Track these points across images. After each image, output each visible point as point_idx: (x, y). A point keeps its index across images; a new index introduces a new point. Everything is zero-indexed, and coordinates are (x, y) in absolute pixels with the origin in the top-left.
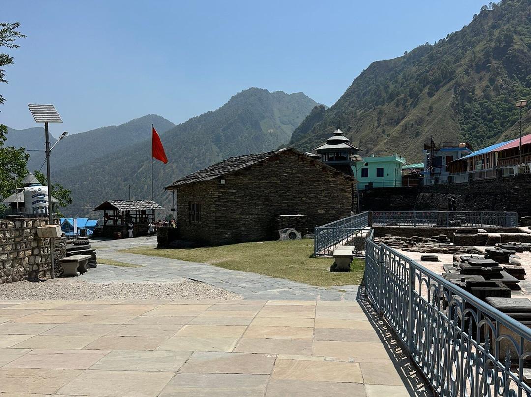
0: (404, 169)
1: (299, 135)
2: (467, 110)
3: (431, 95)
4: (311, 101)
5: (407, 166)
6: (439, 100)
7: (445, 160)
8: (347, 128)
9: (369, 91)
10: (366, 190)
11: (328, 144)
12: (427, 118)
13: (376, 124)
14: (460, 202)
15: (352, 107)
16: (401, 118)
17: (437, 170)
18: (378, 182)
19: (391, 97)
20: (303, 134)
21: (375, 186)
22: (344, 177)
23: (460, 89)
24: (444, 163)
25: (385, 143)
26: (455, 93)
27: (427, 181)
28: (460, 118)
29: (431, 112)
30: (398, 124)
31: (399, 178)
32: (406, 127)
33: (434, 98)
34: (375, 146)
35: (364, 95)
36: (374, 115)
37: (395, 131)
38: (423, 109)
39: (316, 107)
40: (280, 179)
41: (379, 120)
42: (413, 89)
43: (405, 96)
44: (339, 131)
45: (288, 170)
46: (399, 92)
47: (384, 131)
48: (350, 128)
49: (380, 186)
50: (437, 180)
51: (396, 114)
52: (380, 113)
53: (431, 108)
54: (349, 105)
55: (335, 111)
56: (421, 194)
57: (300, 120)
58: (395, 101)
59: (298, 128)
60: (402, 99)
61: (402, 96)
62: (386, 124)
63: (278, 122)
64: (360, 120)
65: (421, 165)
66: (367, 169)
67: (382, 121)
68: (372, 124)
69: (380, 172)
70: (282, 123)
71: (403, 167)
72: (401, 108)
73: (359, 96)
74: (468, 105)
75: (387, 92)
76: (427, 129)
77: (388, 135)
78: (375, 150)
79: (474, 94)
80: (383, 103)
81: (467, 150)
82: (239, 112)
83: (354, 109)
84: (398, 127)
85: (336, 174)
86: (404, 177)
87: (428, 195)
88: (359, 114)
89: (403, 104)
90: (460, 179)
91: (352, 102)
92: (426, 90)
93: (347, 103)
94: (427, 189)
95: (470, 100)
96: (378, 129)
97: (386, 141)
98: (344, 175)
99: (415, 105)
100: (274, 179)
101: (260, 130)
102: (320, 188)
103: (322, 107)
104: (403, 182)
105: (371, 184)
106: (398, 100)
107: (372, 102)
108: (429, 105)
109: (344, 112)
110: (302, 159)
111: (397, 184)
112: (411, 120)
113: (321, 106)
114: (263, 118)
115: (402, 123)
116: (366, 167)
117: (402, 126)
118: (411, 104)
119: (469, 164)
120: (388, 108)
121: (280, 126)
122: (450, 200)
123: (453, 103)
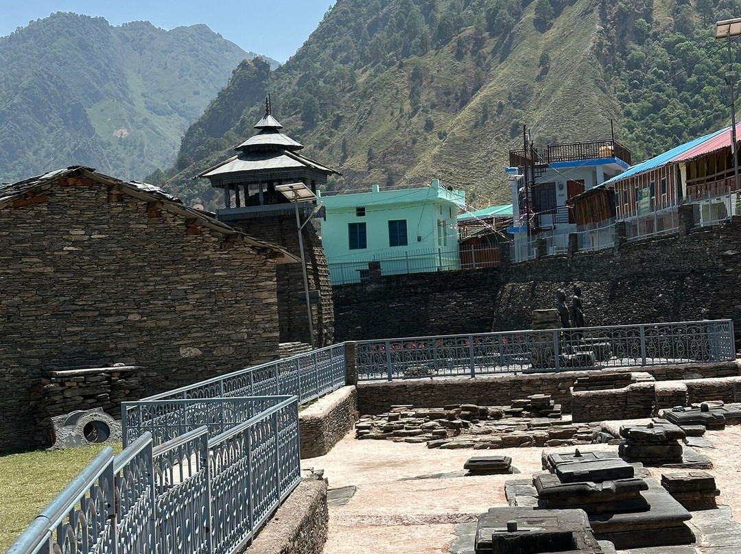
0: (463, 224)
1: (201, 143)
2: (634, 64)
3: (542, 25)
4: (228, 47)
5: (470, 215)
6: (562, 39)
7: (565, 191)
8: (331, 118)
9: (385, 19)
10: (362, 284)
11: (240, 158)
12: (537, 87)
13: (407, 107)
14: (599, 303)
15: (343, 62)
16: (470, 88)
17: (547, 221)
18: (393, 259)
19: (443, 34)
20: (211, 139)
21: (386, 270)
22: (253, 247)
23: (615, 10)
24: (562, 198)
25: (435, 157)
26: (604, 19)
27: (522, 250)
28: (620, 84)
29: (545, 71)
30: (464, 104)
31: (453, 246)
32: (484, 113)
33: (551, 34)
34: (410, 164)
35: (373, 28)
36: (402, 83)
37: (457, 123)
38: (526, 64)
39: (244, 65)
40: (53, 263)
41: (414, 94)
42: (496, 12)
43: (478, 32)
44: (271, 121)
45: (78, 233)
46: (460, 21)
47: (429, 126)
48: (339, 119)
49: (400, 269)
50: (542, 246)
51: (458, 78)
52: (416, 76)
53: (544, 60)
54: (334, 57)
55: (298, 75)
56: (508, 286)
57: (201, 103)
58: (453, 44)
59: (199, 124)
60: (468, 39)
61: (470, 31)
62: (433, 106)
63: (140, 105)
64: (364, 95)
65: (507, 210)
66: (363, 225)
67: (423, 97)
68: (398, 105)
69: (398, 232)
70: (154, 110)
71: (461, 217)
72: (468, 62)
73: (357, 32)
74: (637, 51)
75: (430, 21)
76: (537, 116)
77: (442, 136)
78: (408, 175)
79: (649, 20)
80: (423, 48)
81: (618, 163)
82: (25, 83)
83: (346, 68)
84: (465, 114)
85: (227, 240)
86: (464, 244)
87: (522, 287)
88: (361, 80)
89: (474, 53)
90: (600, 240)
91: (341, 48)
92: (530, 15)
93: (329, 51)
94: (522, 272)
95: (640, 37)
96: (415, 119)
97: (436, 151)
98: (250, 240)
99: (504, 52)
100: (33, 264)
101: (90, 131)
102: (183, 283)
103: (261, 65)
104: (464, 257)
105: (375, 265)
106: (459, 43)
107: (393, 46)
108: (540, 52)
109: (321, 75)
110: (120, 199)
111: (447, 262)
112: (498, 94)
113: (257, 61)
114: (96, 97)
115: (475, 102)
116: (360, 220)
117: (474, 110)
118: (494, 52)
119: (620, 199)
120: (436, 62)
121: (145, 121)
122: (562, 298)
123: (600, 45)
